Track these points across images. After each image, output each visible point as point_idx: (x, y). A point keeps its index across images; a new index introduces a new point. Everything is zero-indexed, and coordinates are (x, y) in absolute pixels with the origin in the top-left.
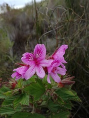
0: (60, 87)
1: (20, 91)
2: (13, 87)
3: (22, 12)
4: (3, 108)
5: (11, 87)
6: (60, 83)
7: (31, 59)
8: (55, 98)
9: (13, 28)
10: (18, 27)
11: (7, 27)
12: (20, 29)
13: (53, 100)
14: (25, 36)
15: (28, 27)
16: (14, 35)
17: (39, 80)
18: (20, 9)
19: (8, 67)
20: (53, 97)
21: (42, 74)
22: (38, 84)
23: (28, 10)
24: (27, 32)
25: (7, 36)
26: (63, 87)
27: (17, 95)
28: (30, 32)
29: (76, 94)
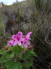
0: (28, 50)
1: (10, 51)
2: (7, 49)
3: (11, 8)
4: (1, 59)
5: (6, 49)
6: (28, 48)
7: (16, 37)
8: (25, 54)
9: (6, 16)
10: (9, 16)
11: (2, 16)
12: (9, 17)
13: (24, 55)
14: (12, 21)
15: (14, 16)
16: (6, 21)
17: (18, 46)
18: (10, 5)
19: (2, 39)
20: (24, 54)
21: (20, 44)
22: (18, 48)
23: (14, 7)
24: (13, 19)
25: (2, 21)
26: (29, 49)
27: (8, 52)
28: (15, 19)
29: (35, 53)
